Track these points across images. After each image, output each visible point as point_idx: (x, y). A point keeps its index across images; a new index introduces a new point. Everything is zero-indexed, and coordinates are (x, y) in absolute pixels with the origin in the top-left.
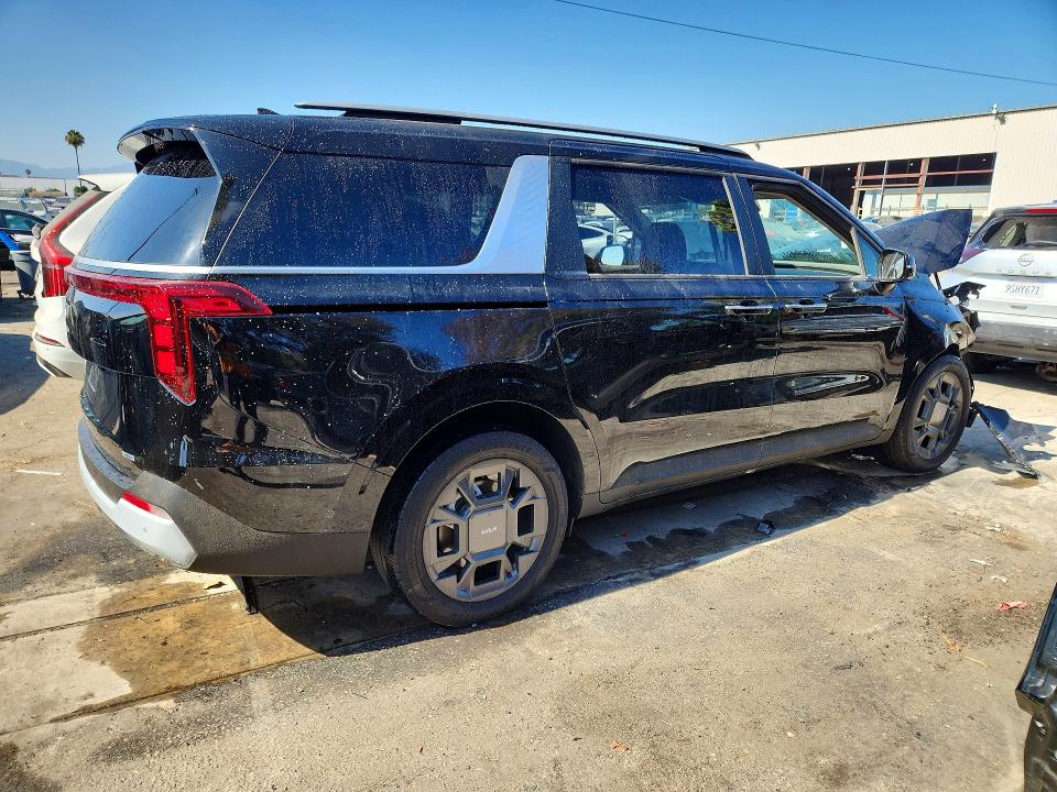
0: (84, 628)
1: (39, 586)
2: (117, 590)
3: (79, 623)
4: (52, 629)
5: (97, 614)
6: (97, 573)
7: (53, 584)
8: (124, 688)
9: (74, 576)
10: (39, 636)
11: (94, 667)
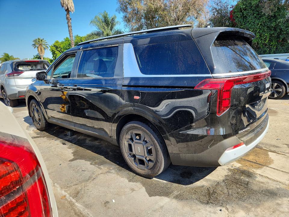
0: (270, 166)
1: (275, 186)
2: (255, 170)
3: (270, 168)
4: (278, 170)
5: (265, 167)
6: (255, 180)
7: (270, 184)
8: (269, 153)
9: (262, 183)
10: (281, 170)
11: (272, 158)
